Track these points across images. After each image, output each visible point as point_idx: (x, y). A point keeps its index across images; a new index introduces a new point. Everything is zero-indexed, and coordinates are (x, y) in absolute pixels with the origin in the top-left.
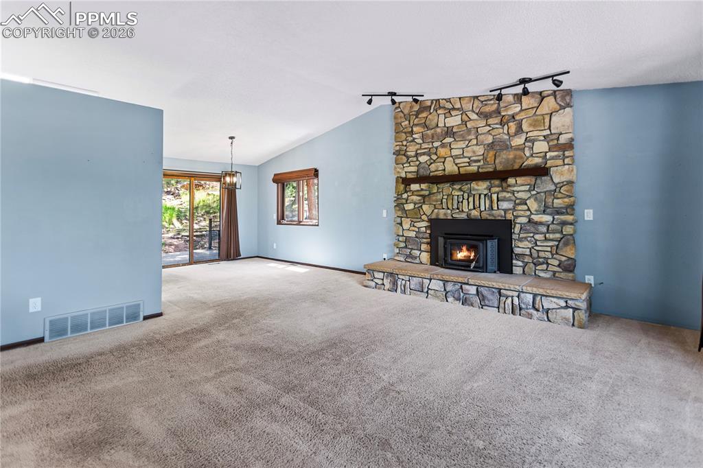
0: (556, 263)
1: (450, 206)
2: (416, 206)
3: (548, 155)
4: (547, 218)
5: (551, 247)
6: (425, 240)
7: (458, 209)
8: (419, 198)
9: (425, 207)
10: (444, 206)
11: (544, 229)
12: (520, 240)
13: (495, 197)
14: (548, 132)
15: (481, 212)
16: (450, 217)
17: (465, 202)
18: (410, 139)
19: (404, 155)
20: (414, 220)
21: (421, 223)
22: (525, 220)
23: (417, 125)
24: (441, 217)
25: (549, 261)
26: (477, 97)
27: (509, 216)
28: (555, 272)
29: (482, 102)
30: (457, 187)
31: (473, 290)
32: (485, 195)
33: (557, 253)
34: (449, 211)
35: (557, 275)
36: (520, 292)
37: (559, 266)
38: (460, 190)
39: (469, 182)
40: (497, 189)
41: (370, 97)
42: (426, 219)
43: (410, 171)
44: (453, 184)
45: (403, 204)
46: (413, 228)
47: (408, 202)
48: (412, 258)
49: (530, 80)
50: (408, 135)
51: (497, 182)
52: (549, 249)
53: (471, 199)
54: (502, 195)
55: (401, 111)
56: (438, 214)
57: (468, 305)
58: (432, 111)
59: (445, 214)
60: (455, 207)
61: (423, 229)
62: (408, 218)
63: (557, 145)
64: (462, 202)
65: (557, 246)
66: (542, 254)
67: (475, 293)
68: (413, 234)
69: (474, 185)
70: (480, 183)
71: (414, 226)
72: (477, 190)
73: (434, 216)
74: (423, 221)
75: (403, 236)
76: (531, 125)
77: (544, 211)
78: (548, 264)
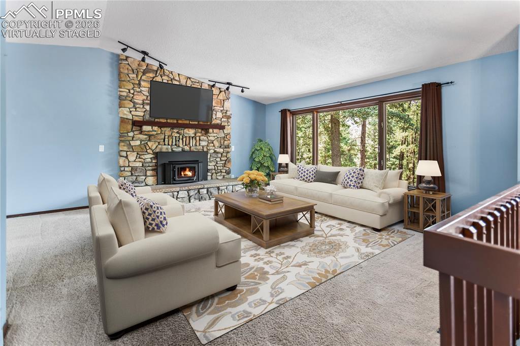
0: (224, 171)
1: (170, 143)
2: (143, 143)
3: (222, 119)
4: (221, 150)
5: (223, 164)
6: (150, 168)
7: (176, 145)
8: (146, 137)
9: (150, 144)
10: (166, 143)
11: (220, 155)
12: (211, 162)
13: (198, 138)
14: (222, 109)
15: (190, 147)
16: (170, 151)
17: (181, 141)
18: (138, 90)
19: (131, 101)
20: (140, 153)
21: (148, 155)
22: (212, 151)
23: (144, 81)
24: (164, 150)
25: (222, 171)
26: (190, 78)
27: (205, 150)
28: (224, 176)
29: (192, 82)
30: (175, 131)
31: (205, 191)
32: (192, 137)
33: (225, 167)
34: (170, 147)
35: (225, 176)
36: (227, 186)
37: (225, 172)
38: (178, 133)
39: (183, 129)
40: (199, 134)
41: (126, 47)
42: (151, 152)
43: (136, 114)
44: (173, 129)
45: (129, 141)
46: (140, 160)
47: (134, 139)
48: (138, 183)
49: (231, 85)
50: (136, 86)
51: (200, 130)
52: (222, 165)
53: (184, 139)
54: (202, 138)
55: (128, 64)
56: (161, 149)
57: (203, 200)
58: (157, 75)
59: (167, 149)
60: (174, 144)
61: (150, 160)
62: (133, 151)
63: (225, 116)
64: (179, 141)
65: (225, 163)
66: (219, 168)
67: (206, 192)
68: (139, 164)
69: (186, 130)
70: (190, 130)
71: (139, 158)
72: (188, 134)
73: (158, 150)
74: (148, 153)
75: (129, 166)
76: (216, 103)
77: (220, 147)
78: (221, 172)
